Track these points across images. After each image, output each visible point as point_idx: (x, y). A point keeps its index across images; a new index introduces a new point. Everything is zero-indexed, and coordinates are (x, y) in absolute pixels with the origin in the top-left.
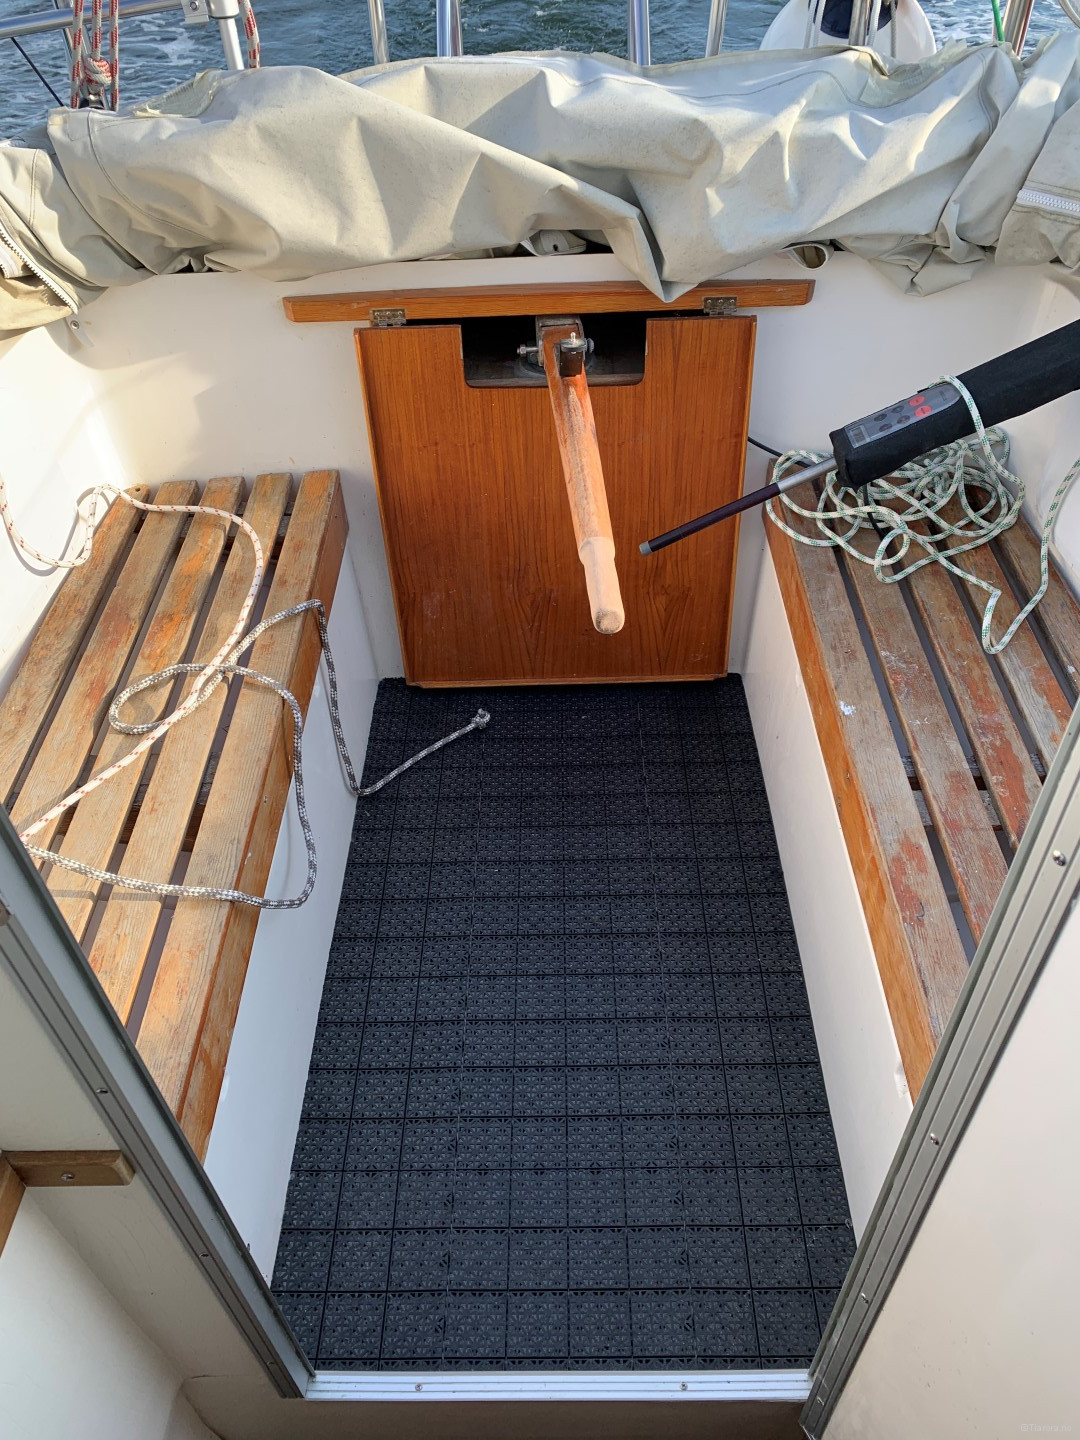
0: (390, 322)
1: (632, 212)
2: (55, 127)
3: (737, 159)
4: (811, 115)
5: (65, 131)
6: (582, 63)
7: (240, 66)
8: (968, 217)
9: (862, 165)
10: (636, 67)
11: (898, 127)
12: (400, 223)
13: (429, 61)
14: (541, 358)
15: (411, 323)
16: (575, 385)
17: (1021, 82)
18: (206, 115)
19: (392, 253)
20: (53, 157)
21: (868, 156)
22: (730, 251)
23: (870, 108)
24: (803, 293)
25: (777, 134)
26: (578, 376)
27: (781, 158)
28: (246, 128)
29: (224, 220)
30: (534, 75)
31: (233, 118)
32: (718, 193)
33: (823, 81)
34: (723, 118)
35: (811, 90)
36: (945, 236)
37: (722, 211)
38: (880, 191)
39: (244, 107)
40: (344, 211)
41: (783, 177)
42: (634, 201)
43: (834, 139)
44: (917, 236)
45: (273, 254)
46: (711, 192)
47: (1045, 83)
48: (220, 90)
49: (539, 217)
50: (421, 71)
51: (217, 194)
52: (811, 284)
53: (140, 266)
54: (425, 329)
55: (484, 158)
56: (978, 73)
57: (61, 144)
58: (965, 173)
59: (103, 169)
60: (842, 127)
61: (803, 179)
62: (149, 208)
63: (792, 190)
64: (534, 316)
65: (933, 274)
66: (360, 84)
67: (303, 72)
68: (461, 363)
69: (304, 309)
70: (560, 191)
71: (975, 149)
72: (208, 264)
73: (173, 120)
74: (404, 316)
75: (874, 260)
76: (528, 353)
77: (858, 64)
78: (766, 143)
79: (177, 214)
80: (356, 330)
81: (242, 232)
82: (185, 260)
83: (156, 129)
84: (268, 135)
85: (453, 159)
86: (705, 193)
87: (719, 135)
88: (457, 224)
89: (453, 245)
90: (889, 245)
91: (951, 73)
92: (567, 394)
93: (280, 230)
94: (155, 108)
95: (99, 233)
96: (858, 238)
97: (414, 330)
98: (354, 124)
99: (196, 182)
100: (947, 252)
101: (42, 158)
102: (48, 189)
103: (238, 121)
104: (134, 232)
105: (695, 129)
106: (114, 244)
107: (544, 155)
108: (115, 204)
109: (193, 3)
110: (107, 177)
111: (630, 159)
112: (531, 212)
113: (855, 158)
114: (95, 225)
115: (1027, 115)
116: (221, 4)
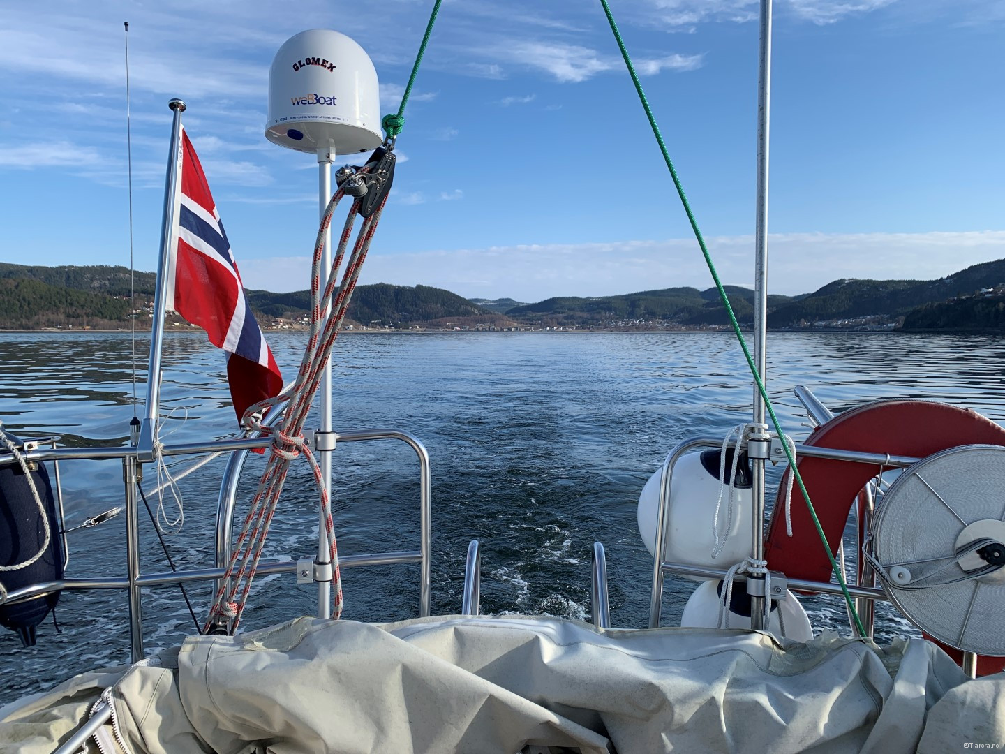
1: (601, 742)
2: (184, 655)
3: (684, 714)
4: (735, 683)
5: (191, 657)
6: (564, 626)
7: (327, 616)
9: (783, 728)
10: (600, 630)
11: (805, 702)
12: (422, 739)
13: (457, 619)
18: (293, 652)
20: (176, 673)
21: (787, 721)
25: (713, 698)
27: (719, 716)
28: (320, 668)
29: (290, 726)
30: (531, 638)
31: (312, 659)
32: (670, 737)
33: (740, 659)
34: (675, 683)
35: (734, 664)
37: (674, 751)
39: (322, 651)
40: (381, 729)
41: (722, 730)
42: (601, 729)
43: (758, 707)
46: (664, 737)
47: (911, 682)
48: (309, 634)
49: (529, 740)
50: (451, 631)
51: (286, 711)
55: (492, 699)
56: (857, 666)
57: (185, 667)
58: (864, 742)
59: (208, 688)
60: (762, 697)
61: (737, 733)
62: (235, 717)
63: (729, 739)
70: (548, 724)
73: (269, 654)
77: (764, 646)
78: (706, 703)
79: (256, 722)
81: (300, 736)
83: (255, 661)
84: (335, 672)
85: (465, 696)
86: (661, 736)
87: (671, 697)
91: (830, 660)
94: (260, 641)
95: (192, 731)
98: (399, 669)
99: (274, 703)
101: (167, 674)
103: (315, 661)
104: (217, 731)
105: (650, 690)
106: (200, 739)
107: (537, 696)
108: (210, 712)
109: (304, 572)
110: (210, 694)
111: (601, 704)
112: (524, 737)
113: (776, 722)
114: (187, 723)
115: (903, 702)
116: (323, 573)
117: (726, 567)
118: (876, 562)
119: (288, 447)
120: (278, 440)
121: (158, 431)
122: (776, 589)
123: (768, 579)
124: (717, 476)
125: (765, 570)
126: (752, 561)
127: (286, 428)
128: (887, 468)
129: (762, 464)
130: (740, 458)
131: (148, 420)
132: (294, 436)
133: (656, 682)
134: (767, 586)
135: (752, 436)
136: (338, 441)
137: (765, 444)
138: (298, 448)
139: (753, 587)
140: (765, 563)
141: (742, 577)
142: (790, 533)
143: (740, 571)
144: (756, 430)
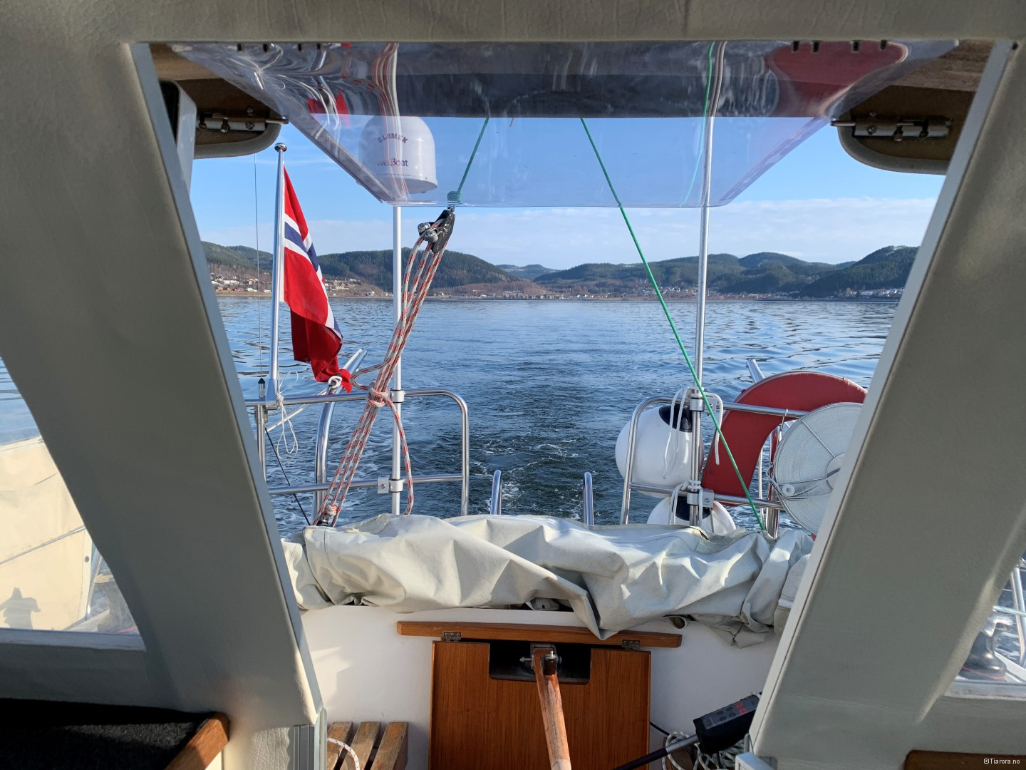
0: (453, 639)
1: (583, 593)
2: (308, 534)
3: (636, 573)
4: (671, 555)
5: (313, 537)
6: (560, 522)
7: (398, 513)
8: (756, 609)
9: (698, 581)
10: (587, 525)
11: (714, 565)
12: (466, 589)
13: (488, 516)
14: (533, 664)
15: (464, 640)
16: (552, 680)
17: (771, 549)
18: (381, 533)
19: (460, 603)
20: (304, 546)
21: (701, 576)
22: (635, 616)
23: (702, 554)
24: (676, 641)
25: (654, 563)
26: (553, 676)
27: (658, 574)
28: (401, 541)
29: (379, 581)
30: (538, 527)
31: (395, 536)
32: (627, 587)
33: (676, 541)
34: (631, 554)
35: (671, 545)
36: (745, 617)
37: (629, 597)
38: (708, 593)
39: (401, 531)
40: (439, 581)
41: (659, 583)
42: (584, 586)
43: (683, 567)
44: (732, 617)
45: (400, 599)
46: (623, 587)
47: (782, 551)
48: (390, 523)
49: (536, 591)
50: (485, 522)
51: (379, 569)
52: (680, 637)
53: (328, 600)
54: (470, 645)
55: (511, 562)
56: (749, 545)
57: (310, 543)
58: (749, 591)
59: (327, 554)
60: (687, 562)
61: (669, 585)
62: (344, 573)
63: (664, 589)
64: (530, 642)
65: (743, 637)
66: (456, 524)
67: (431, 519)
68: (488, 664)
69: (408, 628)
70: (548, 579)
71: (753, 578)
72: (362, 601)
73: (365, 535)
74: (460, 636)
75: (712, 627)
76: (526, 661)
77: (695, 535)
78: (650, 566)
79: (356, 577)
80: (434, 642)
81: (386, 587)
82: (352, 599)
83: (357, 538)
84: (410, 545)
85: (494, 562)
86: (621, 589)
87: (628, 563)
88: (494, 592)
89: (491, 602)
90: (718, 620)
91: (738, 542)
92: (547, 684)
93: (407, 588)
94: (356, 528)
95: (315, 583)
96: (700, 615)
97: (465, 644)
98: (451, 544)
99: (370, 563)
100: (749, 626)
101: (299, 547)
102: (298, 561)
103: (397, 537)
104: (332, 584)
105: (614, 557)
106: (320, 589)
107: (541, 562)
108: (328, 570)
109: (383, 485)
110: (328, 558)
111: (583, 567)
112: (532, 588)
113: (694, 577)
114: (314, 580)
115: (776, 565)
116: (395, 486)
117: (674, 486)
118: (774, 482)
119: (378, 399)
120: (372, 394)
121: (279, 387)
122: (706, 500)
123: (701, 493)
124: (669, 424)
125: (700, 487)
126: (691, 481)
127: (378, 387)
128: (788, 419)
129: (699, 415)
130: (684, 410)
131: (271, 380)
132: (382, 391)
133: (618, 553)
134: (699, 499)
135: (693, 395)
136: (406, 396)
137: (701, 401)
138: (384, 400)
139: (691, 499)
140: (700, 482)
141: (685, 493)
142: (718, 462)
143: (683, 489)
144: (696, 391)
